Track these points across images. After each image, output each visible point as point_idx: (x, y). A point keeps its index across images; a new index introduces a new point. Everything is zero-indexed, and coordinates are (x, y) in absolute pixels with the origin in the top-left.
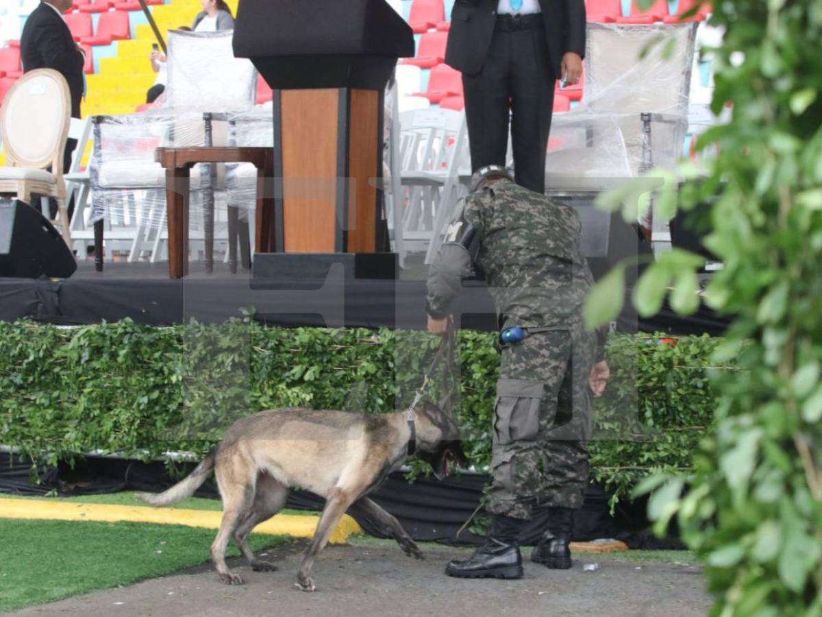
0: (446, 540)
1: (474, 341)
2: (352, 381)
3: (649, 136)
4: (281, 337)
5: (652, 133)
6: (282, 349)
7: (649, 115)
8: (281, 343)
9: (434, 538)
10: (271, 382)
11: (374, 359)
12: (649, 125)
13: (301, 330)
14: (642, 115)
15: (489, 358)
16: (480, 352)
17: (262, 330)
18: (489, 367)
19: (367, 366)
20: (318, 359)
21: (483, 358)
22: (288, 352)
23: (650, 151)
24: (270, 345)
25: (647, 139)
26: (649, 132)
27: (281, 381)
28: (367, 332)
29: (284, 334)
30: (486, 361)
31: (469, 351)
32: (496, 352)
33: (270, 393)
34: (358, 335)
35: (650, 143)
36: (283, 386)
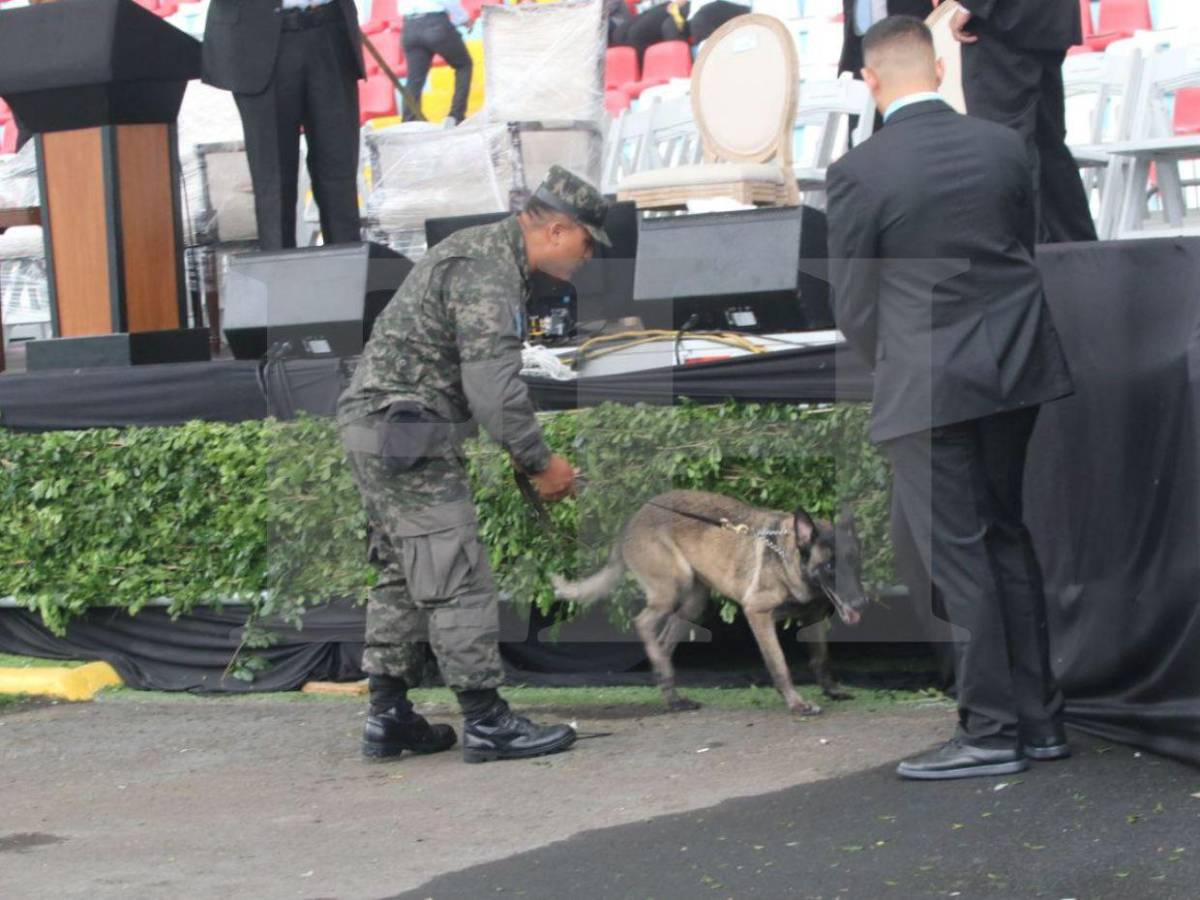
0: (197, 690)
1: (222, 436)
2: (101, 496)
3: (520, 151)
4: (27, 446)
5: (524, 147)
6: (29, 460)
7: (516, 124)
8: (26, 453)
9: (185, 686)
10: (21, 503)
11: (122, 468)
12: (518, 137)
13: (46, 435)
14: (509, 124)
15: (237, 457)
16: (228, 449)
17: (8, 438)
18: (239, 468)
19: (115, 477)
20: (65, 469)
21: (231, 456)
22: (36, 464)
23: (522, 170)
24: (16, 457)
25: (517, 155)
26: (518, 146)
27: (30, 501)
28: (113, 432)
29: (31, 442)
30: (234, 462)
31: (216, 450)
32: (245, 448)
33: (20, 515)
34: (103, 438)
35: (521, 160)
36: (32, 507)
